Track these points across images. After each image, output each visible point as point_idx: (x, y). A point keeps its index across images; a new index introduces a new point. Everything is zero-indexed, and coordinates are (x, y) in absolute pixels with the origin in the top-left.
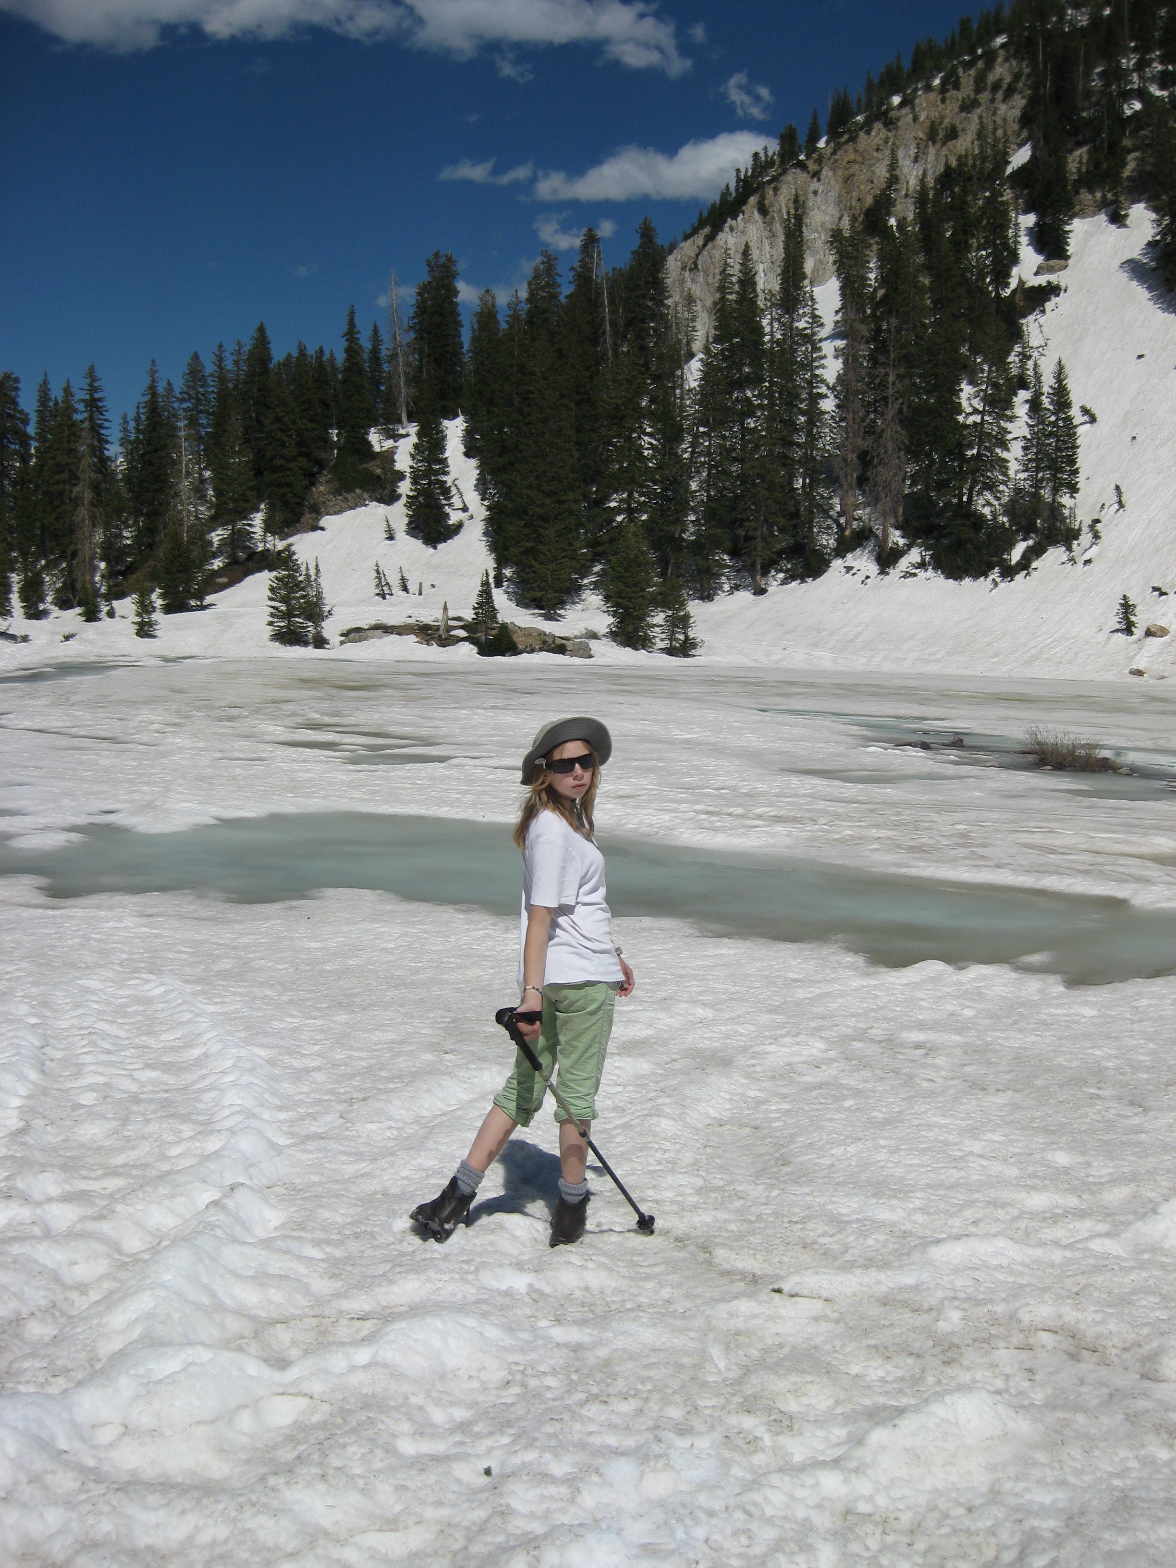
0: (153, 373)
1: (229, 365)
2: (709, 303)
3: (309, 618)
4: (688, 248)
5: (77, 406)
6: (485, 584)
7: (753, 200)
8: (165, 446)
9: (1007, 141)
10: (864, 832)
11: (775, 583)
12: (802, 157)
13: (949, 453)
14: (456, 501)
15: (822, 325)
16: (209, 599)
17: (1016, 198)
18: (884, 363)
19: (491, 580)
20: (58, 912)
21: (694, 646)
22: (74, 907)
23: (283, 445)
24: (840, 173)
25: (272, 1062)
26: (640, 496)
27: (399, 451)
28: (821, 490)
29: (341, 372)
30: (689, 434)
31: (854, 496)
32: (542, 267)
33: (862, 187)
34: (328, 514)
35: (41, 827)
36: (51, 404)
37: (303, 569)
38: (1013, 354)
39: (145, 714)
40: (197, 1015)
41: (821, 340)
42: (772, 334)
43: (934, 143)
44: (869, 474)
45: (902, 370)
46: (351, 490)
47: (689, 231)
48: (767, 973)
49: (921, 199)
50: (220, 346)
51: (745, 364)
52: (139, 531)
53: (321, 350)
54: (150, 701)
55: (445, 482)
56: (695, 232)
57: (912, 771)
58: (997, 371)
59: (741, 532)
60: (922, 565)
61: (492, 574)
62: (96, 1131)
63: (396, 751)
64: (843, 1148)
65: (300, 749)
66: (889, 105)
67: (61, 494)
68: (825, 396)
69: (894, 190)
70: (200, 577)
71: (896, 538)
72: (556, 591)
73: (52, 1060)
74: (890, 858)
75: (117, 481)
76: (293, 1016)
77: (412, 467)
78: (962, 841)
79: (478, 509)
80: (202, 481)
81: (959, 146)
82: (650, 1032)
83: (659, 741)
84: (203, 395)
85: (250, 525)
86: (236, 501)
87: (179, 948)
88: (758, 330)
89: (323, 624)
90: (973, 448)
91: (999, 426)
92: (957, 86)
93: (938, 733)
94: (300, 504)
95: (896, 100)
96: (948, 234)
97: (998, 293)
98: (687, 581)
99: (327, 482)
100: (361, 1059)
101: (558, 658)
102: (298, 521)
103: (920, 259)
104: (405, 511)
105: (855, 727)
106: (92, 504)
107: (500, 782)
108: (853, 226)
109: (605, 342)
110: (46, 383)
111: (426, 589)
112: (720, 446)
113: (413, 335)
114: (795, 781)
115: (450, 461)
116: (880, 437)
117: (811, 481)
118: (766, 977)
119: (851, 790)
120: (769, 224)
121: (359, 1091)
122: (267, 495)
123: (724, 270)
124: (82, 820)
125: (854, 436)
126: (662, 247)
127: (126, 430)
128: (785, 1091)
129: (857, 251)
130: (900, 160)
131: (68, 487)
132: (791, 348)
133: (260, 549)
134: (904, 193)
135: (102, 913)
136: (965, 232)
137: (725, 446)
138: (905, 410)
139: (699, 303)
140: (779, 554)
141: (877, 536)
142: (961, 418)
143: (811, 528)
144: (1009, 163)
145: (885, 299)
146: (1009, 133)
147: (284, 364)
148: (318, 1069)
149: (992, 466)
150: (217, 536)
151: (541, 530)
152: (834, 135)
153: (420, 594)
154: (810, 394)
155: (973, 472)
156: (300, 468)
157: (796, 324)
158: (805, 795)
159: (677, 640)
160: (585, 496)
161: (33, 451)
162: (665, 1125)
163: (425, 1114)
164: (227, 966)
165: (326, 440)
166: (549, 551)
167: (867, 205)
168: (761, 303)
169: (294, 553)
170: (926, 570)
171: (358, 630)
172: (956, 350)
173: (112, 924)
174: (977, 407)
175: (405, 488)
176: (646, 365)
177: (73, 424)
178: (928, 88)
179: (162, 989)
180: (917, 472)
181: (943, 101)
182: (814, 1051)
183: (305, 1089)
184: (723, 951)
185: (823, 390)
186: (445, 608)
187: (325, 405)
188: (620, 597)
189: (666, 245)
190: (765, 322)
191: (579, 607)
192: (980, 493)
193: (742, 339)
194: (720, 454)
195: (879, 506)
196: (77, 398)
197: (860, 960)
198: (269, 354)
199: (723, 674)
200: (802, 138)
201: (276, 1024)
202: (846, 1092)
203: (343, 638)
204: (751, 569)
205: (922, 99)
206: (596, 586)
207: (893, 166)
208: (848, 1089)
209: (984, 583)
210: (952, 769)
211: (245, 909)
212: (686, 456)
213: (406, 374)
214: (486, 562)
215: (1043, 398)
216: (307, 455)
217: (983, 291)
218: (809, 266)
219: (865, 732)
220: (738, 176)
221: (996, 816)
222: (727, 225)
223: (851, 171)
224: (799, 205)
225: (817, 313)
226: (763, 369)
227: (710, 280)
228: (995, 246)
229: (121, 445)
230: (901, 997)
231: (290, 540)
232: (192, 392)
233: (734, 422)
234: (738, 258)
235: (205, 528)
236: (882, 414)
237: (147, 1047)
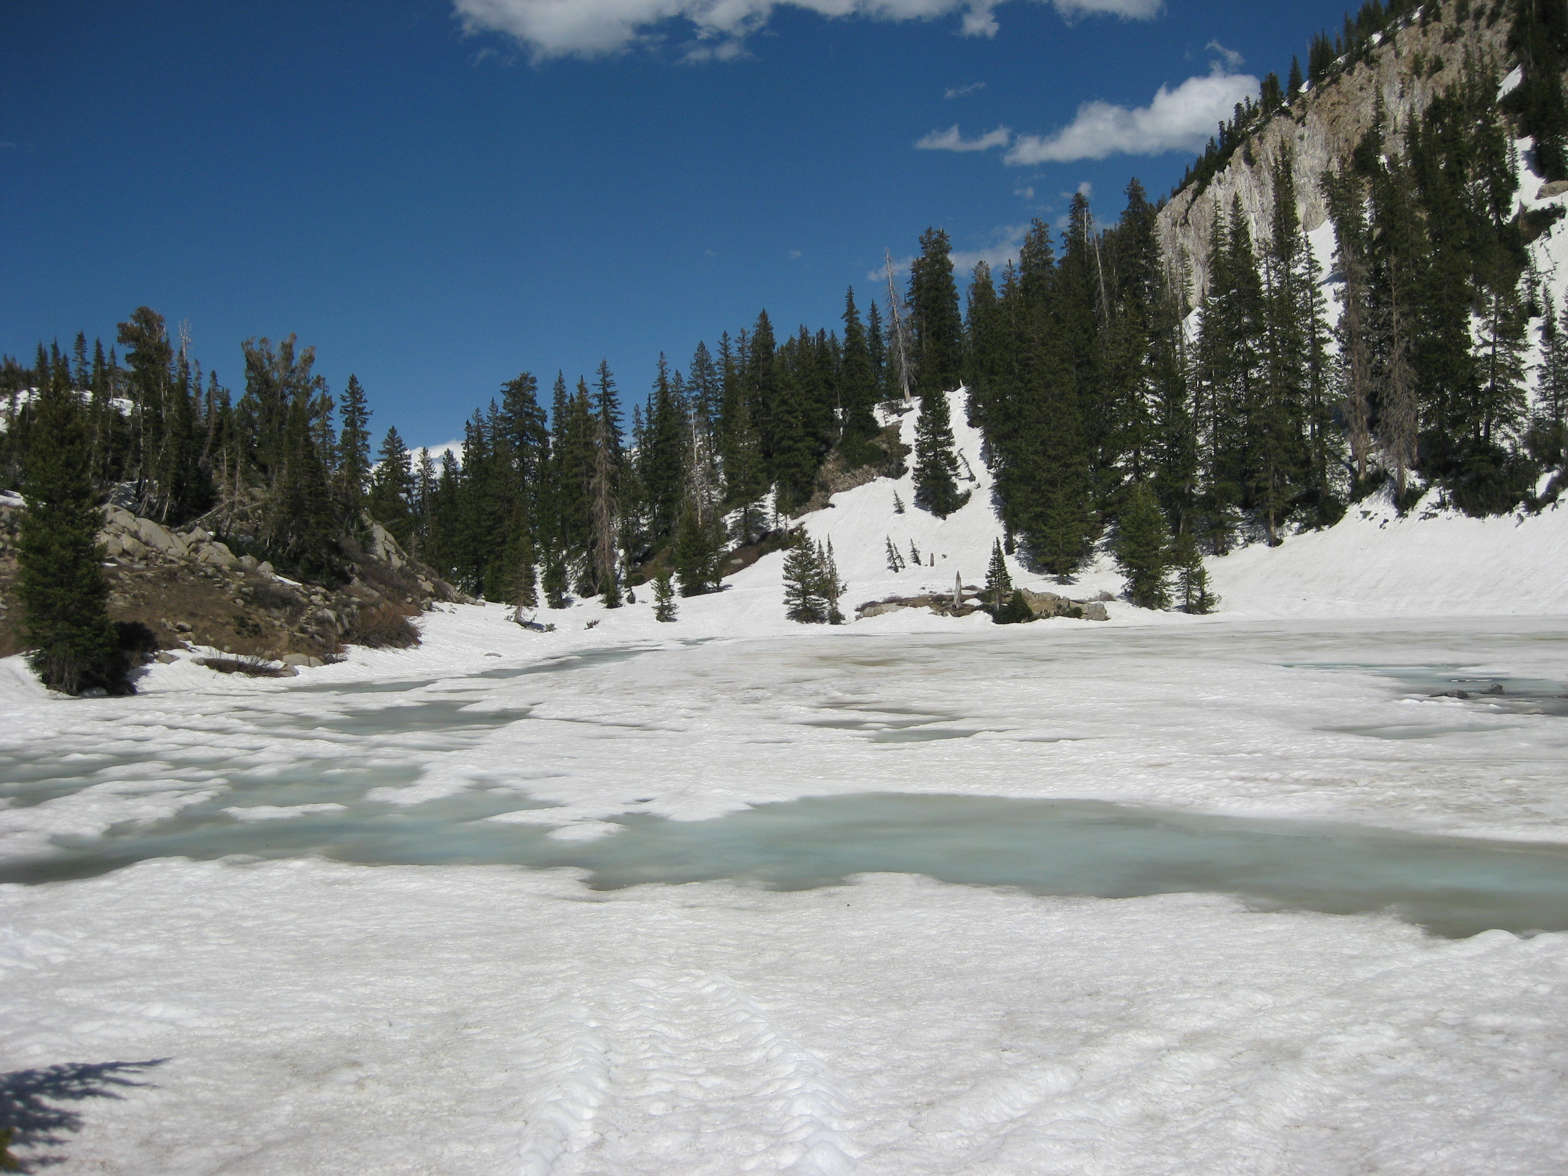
0: (662, 365)
1: (734, 352)
2: (1202, 256)
3: (824, 594)
4: (1177, 205)
5: (590, 401)
6: (997, 552)
7: (1239, 151)
8: (676, 435)
9: (1495, 66)
10: (1407, 792)
11: (1290, 533)
12: (1285, 104)
13: (1462, 388)
14: (963, 471)
15: (1320, 269)
16: (725, 581)
17: (1510, 123)
18: (1387, 303)
19: (1002, 548)
20: (603, 906)
21: (1211, 602)
22: (617, 899)
23: (791, 426)
24: (1324, 116)
25: (832, 1065)
26: (1147, 454)
27: (903, 425)
28: (1331, 436)
29: (843, 352)
30: (1193, 389)
31: (1365, 438)
32: (1033, 236)
33: (1349, 128)
34: (837, 491)
35: (579, 818)
36: (567, 400)
37: (816, 546)
38: (1520, 281)
39: (671, 699)
40: (753, 1016)
41: (1319, 285)
42: (1269, 282)
43: (1419, 77)
44: (1379, 416)
45: (1406, 308)
46: (858, 466)
47: (1177, 187)
48: (1320, 949)
49: (1411, 134)
50: (725, 335)
51: (1244, 315)
52: (655, 518)
53: (822, 332)
54: (675, 686)
55: (951, 453)
56: (1183, 187)
57: (1451, 722)
58: (1505, 301)
59: (1252, 484)
60: (1442, 505)
61: (1002, 541)
62: (669, 1143)
63: (921, 727)
64: (1432, 1154)
65: (826, 729)
66: (1369, 43)
67: (579, 486)
68: (1328, 341)
69: (1383, 127)
70: (715, 559)
71: (1413, 479)
72: (1068, 555)
73: (617, 1066)
74: (1439, 819)
75: (632, 471)
76: (847, 1014)
77: (917, 440)
78: (1513, 797)
79: (986, 478)
80: (714, 466)
81: (1445, 77)
82: (1210, 1022)
83: (1185, 704)
84: (710, 383)
85: (762, 506)
86: (747, 484)
87: (724, 940)
88: (1254, 279)
89: (838, 600)
90: (1486, 381)
91: (1512, 356)
92: (1438, 18)
93: (1474, 680)
94: (810, 483)
95: (1376, 38)
96: (1442, 167)
97: (1499, 220)
98: (1200, 536)
99: (834, 460)
100: (921, 1059)
101: (1074, 622)
102: (808, 499)
103: (1415, 194)
104: (913, 484)
105: (1386, 679)
106: (609, 494)
107: (1028, 755)
108: (1342, 168)
109: (1101, 303)
110: (561, 381)
111: (938, 559)
112: (1224, 399)
113: (910, 311)
114: (1330, 740)
115: (953, 432)
116: (1389, 377)
117: (1321, 427)
118: (1321, 955)
119: (1389, 747)
120: (1257, 174)
121: (923, 1095)
122: (776, 476)
123: (1216, 222)
124: (619, 810)
125: (1361, 377)
126: (1151, 205)
127: (638, 421)
128: (1360, 1085)
129: (1349, 191)
130: (1385, 97)
131: (585, 479)
132: (1289, 294)
133: (772, 529)
134: (1392, 129)
135: (646, 906)
136: (1460, 163)
137: (1229, 398)
138: (1412, 348)
139: (1192, 257)
140: (1293, 503)
141: (1393, 479)
142: (1471, 352)
143: (1323, 475)
144: (1500, 88)
145: (1381, 239)
146: (1496, 58)
147: (787, 349)
148: (879, 1071)
149: (1508, 397)
150: (730, 519)
151: (1049, 495)
152: (1315, 79)
153: (932, 565)
154: (1313, 339)
155: (1489, 406)
156: (808, 448)
157: (1292, 271)
158: (1342, 756)
159: (1193, 597)
160: (1092, 458)
161: (551, 446)
162: (1241, 1129)
163: (993, 1120)
164: (773, 959)
165: (831, 418)
166: (1059, 515)
167: (1355, 145)
168: (1254, 253)
169: (806, 531)
170: (1447, 509)
171: (873, 604)
172: (1460, 283)
173: (656, 917)
174: (1487, 338)
175: (912, 461)
176: (1144, 324)
177: (589, 419)
178: (1409, 23)
179: (714, 987)
180: (1430, 410)
181: (1425, 34)
182: (1386, 1040)
183: (869, 1094)
184: (1273, 927)
185: (1326, 334)
186: (958, 578)
187: (831, 386)
188: (1133, 557)
189: (1155, 203)
190: (1261, 272)
191: (1091, 569)
192: (1497, 427)
193: (1239, 290)
194: (1225, 406)
195: (1392, 447)
196: (590, 393)
197: (1417, 932)
198: (772, 339)
199: (1243, 629)
200: (1283, 85)
201: (831, 1023)
202: (1425, 1087)
203: (858, 613)
204: (1264, 521)
205: (1403, 34)
206: (1108, 547)
207: (1379, 103)
208: (1427, 1083)
209: (1508, 520)
210: (1494, 719)
211: (785, 897)
212: (1190, 411)
213: (906, 349)
214: (997, 530)
215: (1556, 323)
216: (814, 435)
217: (1484, 221)
218: (1300, 211)
219: (1397, 684)
220: (1221, 128)
221: (1546, 767)
222: (1215, 178)
223: (1336, 113)
224: (1286, 153)
225: (1313, 257)
226: (1262, 318)
227: (1202, 234)
228: (1492, 173)
229: (635, 436)
230: (1467, 974)
231: (802, 519)
232: (700, 382)
233: (1237, 373)
234: (1229, 209)
235: (719, 512)
236: (1389, 354)
237: (707, 1050)
